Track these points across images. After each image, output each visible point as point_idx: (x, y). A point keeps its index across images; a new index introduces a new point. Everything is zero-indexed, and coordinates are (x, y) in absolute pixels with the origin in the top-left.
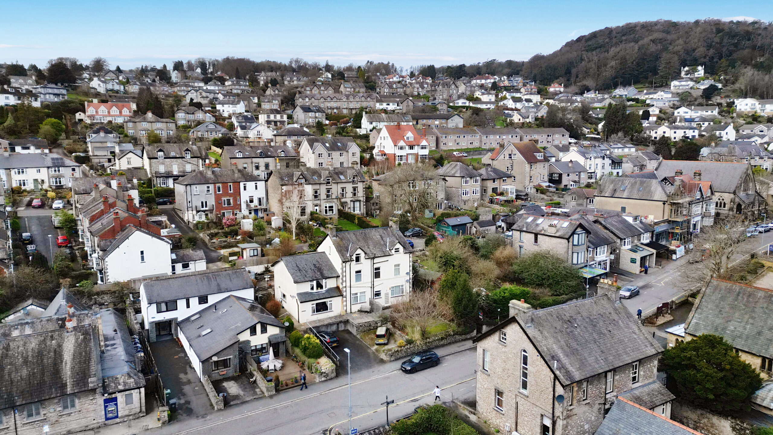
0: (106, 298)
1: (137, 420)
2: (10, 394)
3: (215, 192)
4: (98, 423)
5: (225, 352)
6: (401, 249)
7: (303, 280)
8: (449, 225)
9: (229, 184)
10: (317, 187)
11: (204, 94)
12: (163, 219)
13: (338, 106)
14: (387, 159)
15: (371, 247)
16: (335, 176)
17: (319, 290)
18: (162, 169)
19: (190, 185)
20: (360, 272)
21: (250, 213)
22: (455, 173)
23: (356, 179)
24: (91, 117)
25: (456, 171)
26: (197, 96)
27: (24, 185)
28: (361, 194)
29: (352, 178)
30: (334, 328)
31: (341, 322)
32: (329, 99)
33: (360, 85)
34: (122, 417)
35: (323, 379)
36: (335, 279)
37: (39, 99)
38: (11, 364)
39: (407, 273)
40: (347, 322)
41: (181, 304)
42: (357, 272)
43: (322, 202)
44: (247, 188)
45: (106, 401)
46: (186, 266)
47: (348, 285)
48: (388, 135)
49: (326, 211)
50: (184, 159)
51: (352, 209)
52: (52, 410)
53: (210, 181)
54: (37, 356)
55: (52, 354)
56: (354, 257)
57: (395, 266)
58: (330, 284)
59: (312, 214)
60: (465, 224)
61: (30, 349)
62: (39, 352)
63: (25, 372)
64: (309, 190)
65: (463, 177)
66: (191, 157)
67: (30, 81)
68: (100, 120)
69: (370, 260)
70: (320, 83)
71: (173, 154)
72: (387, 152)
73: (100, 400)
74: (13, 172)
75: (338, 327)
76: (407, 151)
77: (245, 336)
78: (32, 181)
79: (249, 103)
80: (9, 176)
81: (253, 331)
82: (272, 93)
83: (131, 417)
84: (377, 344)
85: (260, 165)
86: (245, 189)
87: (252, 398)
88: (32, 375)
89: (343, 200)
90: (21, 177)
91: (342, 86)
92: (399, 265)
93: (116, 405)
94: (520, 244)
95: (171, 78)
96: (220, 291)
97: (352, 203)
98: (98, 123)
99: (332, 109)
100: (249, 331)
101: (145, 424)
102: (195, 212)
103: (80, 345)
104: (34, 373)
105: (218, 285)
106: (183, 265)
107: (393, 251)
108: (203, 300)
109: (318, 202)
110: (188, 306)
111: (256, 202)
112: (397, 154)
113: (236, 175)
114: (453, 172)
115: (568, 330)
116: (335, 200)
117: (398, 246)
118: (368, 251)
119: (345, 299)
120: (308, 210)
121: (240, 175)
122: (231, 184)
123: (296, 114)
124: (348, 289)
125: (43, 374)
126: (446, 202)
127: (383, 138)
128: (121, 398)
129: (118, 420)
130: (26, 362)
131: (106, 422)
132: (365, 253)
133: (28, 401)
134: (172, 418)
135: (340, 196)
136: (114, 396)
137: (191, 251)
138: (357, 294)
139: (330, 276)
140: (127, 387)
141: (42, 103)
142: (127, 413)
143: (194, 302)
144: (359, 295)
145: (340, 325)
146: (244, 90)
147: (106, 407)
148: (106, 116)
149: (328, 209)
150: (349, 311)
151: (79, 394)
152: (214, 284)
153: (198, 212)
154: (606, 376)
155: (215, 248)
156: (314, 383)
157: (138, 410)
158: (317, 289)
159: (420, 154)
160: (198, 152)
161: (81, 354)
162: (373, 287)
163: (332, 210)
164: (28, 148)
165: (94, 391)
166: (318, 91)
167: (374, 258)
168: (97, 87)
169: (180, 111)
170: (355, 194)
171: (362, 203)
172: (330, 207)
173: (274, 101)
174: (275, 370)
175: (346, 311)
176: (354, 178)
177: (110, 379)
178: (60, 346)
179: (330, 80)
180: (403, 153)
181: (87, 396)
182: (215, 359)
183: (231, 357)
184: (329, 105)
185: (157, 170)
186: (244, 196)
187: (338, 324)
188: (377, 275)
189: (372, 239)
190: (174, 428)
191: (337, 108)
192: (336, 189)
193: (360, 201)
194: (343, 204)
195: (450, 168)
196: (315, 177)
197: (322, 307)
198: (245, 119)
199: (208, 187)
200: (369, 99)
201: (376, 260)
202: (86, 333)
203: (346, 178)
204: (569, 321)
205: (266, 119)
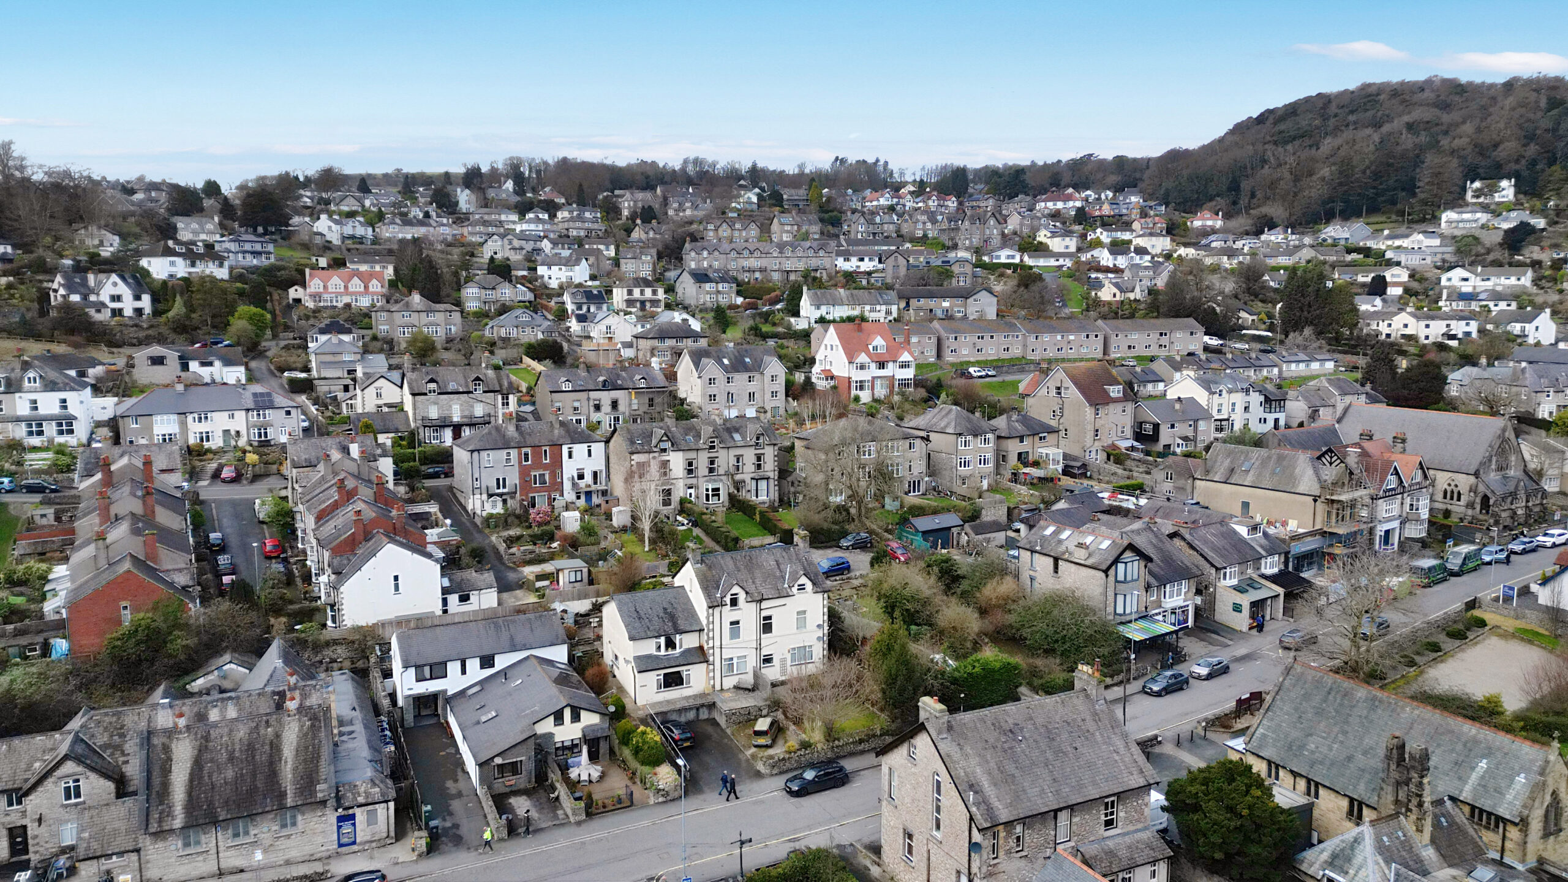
0: (339, 651)
1: (382, 849)
2: (210, 803)
3: (520, 462)
4: (328, 850)
5: (514, 751)
6: (809, 585)
7: (643, 635)
8: (917, 531)
9: (544, 448)
10: (692, 455)
11: (516, 243)
12: (432, 510)
13: (763, 266)
14: (834, 388)
15: (758, 582)
16: (726, 435)
17: (670, 652)
18: (434, 413)
19: (478, 451)
20: (738, 623)
21: (578, 498)
22: (946, 427)
23: (761, 441)
24: (316, 297)
25: (949, 424)
26: (503, 246)
27: (208, 440)
28: (770, 466)
29: (754, 439)
30: (691, 715)
31: (703, 705)
32: (746, 253)
33: (811, 217)
34: (360, 844)
35: (661, 799)
36: (697, 634)
37: (226, 264)
38: (212, 761)
39: (819, 626)
40: (712, 706)
41: (454, 668)
42: (732, 623)
43: (701, 480)
44: (574, 454)
45: (341, 819)
46: (464, 599)
47: (717, 644)
48: (838, 343)
49: (707, 496)
50: (471, 395)
51: (753, 492)
52: (265, 829)
53: (512, 444)
54: (247, 750)
55: (267, 747)
56: (728, 599)
57: (798, 613)
58: (687, 642)
59: (683, 501)
60: (949, 528)
61: (237, 740)
62: (249, 745)
63: (230, 774)
64: (677, 461)
65: (960, 434)
66: (484, 392)
67: (210, 226)
68: (331, 301)
69: (754, 604)
70: (735, 215)
71: (452, 387)
72: (836, 373)
73: (332, 817)
74: (190, 418)
75: (698, 715)
76: (874, 371)
77: (547, 726)
78: (221, 434)
79: (597, 259)
80: (184, 425)
81: (558, 717)
82: (643, 236)
83: (374, 845)
84: (756, 746)
85: (602, 403)
86: (570, 456)
87: (550, 823)
88: (239, 778)
89: (738, 477)
90: (203, 427)
91: (775, 220)
92: (804, 612)
93: (354, 825)
94: (1031, 573)
95: (457, 203)
96: (514, 649)
97: (754, 482)
98: (326, 308)
99: (751, 271)
100: (552, 718)
101: (394, 855)
102: (485, 497)
103: (306, 735)
104: (242, 775)
105: (512, 639)
106: (460, 597)
107: (795, 589)
108: (487, 661)
109: (693, 481)
110: (464, 672)
111: (588, 478)
112: (854, 379)
113: (556, 432)
114: (942, 425)
115: (1006, 746)
116: (724, 478)
117: (804, 580)
118: (751, 588)
119: (711, 667)
120: (675, 498)
121: (563, 433)
122: (547, 448)
123: (683, 285)
124: (718, 651)
125: (254, 775)
126: (927, 479)
127: (829, 347)
128: (360, 815)
129: (355, 848)
130: (231, 758)
131: (339, 850)
132: (747, 593)
133: (235, 816)
134: (432, 848)
135: (732, 470)
136: (351, 812)
137: (474, 574)
138: (732, 659)
139: (688, 629)
140: (370, 800)
141: (231, 269)
142: (368, 838)
143: (473, 664)
144: (735, 661)
145: (701, 710)
146: (592, 230)
147: (339, 827)
148: (341, 294)
149: (710, 493)
150: (718, 687)
151: (304, 808)
152: (505, 635)
153: (490, 496)
154: (1056, 818)
155: (514, 563)
156: (645, 806)
157: (385, 835)
158: (667, 649)
159: (897, 377)
160: (496, 382)
161: (307, 748)
162: (759, 648)
163: (718, 495)
164: (211, 364)
165: (323, 803)
166: (729, 231)
167: (760, 601)
168: (325, 231)
169: (470, 284)
170: (759, 467)
171: (771, 482)
172: (713, 490)
173: (643, 257)
174: (590, 782)
175: (714, 686)
176: (758, 439)
177: (347, 787)
178: (278, 736)
179: (755, 207)
180: (865, 376)
181: (314, 810)
182: (498, 761)
183: (523, 758)
184: (746, 263)
185: (425, 415)
186: (569, 469)
187: (698, 709)
188: (767, 627)
189: (760, 567)
190: (435, 865)
191: (761, 270)
192: (725, 459)
193: (768, 479)
194: (738, 485)
195: (939, 417)
196: (690, 438)
197: (673, 680)
198: (587, 298)
199: (509, 454)
200: (821, 253)
201: (764, 604)
202: (314, 718)
203: (744, 438)
204: (1011, 731)
205: (626, 297)
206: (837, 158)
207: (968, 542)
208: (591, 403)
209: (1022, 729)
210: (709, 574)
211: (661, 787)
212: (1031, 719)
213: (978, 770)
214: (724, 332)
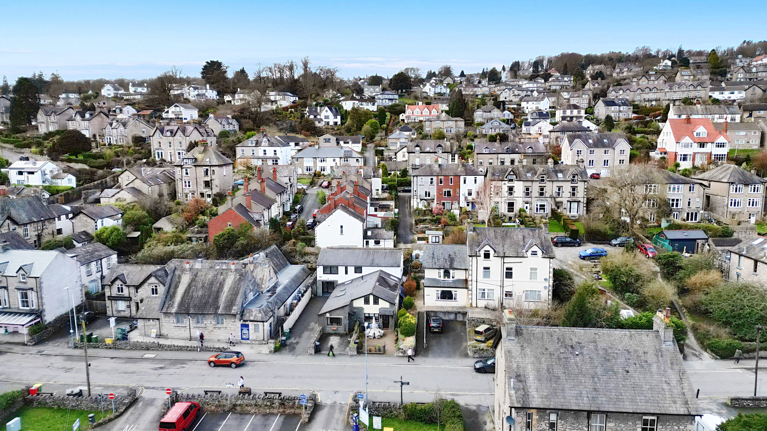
0: (312, 258)
1: (260, 346)
2: (189, 304)
3: (437, 184)
4: (236, 340)
5: (337, 312)
6: (540, 253)
7: (431, 267)
8: (667, 238)
9: (451, 177)
10: (529, 184)
11: (516, 92)
12: (391, 204)
13: (658, 97)
14: (665, 158)
15: (506, 247)
16: (553, 174)
17: (446, 279)
18: (417, 162)
19: (417, 176)
20: (488, 268)
21: (468, 205)
22: (723, 178)
23: (576, 178)
24: (408, 117)
25: (725, 176)
26: (509, 94)
27: (324, 171)
28: (581, 194)
29: (571, 177)
30: (452, 317)
31: (459, 313)
32: (646, 91)
33: (703, 71)
34: (252, 340)
35: (401, 354)
36: (464, 271)
37: (376, 104)
38: (195, 286)
39: (545, 279)
40: (465, 314)
41: (341, 270)
42: (485, 268)
43: (534, 199)
44: (467, 182)
45: (242, 326)
46: (377, 243)
47: (474, 279)
49: (537, 208)
50: (436, 154)
51: (568, 210)
52: (209, 322)
53: (434, 174)
54: (210, 284)
55: (218, 284)
56: (482, 253)
57: (531, 269)
58: (459, 275)
59: (521, 210)
60: (695, 240)
61: (207, 279)
62: (212, 282)
63: (200, 293)
64: (519, 187)
65: (732, 183)
66: (443, 152)
67: (377, 90)
68: (415, 120)
69: (500, 259)
70: (654, 73)
71: (428, 149)
72: (668, 150)
73: (239, 323)
74: (318, 160)
75: (456, 317)
76: (695, 148)
77: (359, 303)
78: (330, 168)
79: (558, 99)
80: (315, 163)
81: (367, 302)
82: (592, 87)
83: (257, 342)
84: (476, 340)
85: (505, 161)
86: (465, 183)
87: (339, 352)
88: (203, 296)
89: (558, 200)
90: (323, 164)
91: (679, 74)
92: (536, 269)
93: (248, 330)
94: (738, 270)
95: (501, 78)
96: (372, 265)
97: (569, 203)
98: (411, 122)
99: (650, 101)
100: (363, 299)
101: (261, 349)
102: (419, 200)
103: (236, 282)
104: (205, 295)
105: (373, 260)
106: (375, 241)
107: (530, 252)
108: (358, 269)
109: (529, 200)
110: (346, 273)
111: (474, 195)
112: (680, 153)
113: (459, 169)
114: (721, 176)
116: (549, 199)
117: (535, 248)
118: (500, 249)
119: (470, 292)
120: (517, 208)
121: (463, 169)
122: (452, 177)
123: (598, 108)
124: (474, 283)
125: (209, 297)
126: (702, 212)
127: (666, 134)
128: (251, 325)
129: (248, 342)
130: (203, 287)
131: (242, 341)
132: (495, 251)
133: (196, 312)
134: (277, 350)
135: (555, 195)
136: (247, 323)
137: (384, 231)
138: (484, 290)
139: (458, 267)
140: (255, 319)
141: (378, 106)
142: (255, 338)
143: (351, 270)
144: (486, 291)
145: (458, 315)
146: (564, 86)
147: (242, 330)
148: (419, 116)
149: (539, 207)
150: (474, 305)
151: (226, 316)
152: (371, 258)
153: (421, 200)
154: (589, 418)
155: (417, 232)
156: (391, 355)
157: (262, 339)
158: (444, 277)
159: (713, 153)
160: (450, 148)
161: (234, 288)
162: (502, 286)
163: (544, 209)
164: (348, 143)
165: (234, 315)
166: (647, 81)
167: (504, 257)
168: (428, 91)
169: (479, 110)
170: (574, 194)
171: (581, 205)
172: (541, 206)
173: (584, 96)
174: (374, 337)
175: (471, 304)
176: (574, 177)
177: (248, 311)
178: (224, 280)
179: (670, 68)
180: (688, 151)
181: (231, 318)
182: (328, 315)
183: (342, 317)
184: (647, 97)
185: (414, 163)
186: (464, 190)
187: (456, 314)
188: (509, 274)
189: (511, 238)
190: (277, 357)
191: (656, 100)
192: (550, 188)
193: (579, 202)
194: (558, 205)
195: (720, 172)
196: (529, 175)
197: (447, 295)
198: (539, 116)
199: (432, 179)
200: (699, 88)
201: (506, 260)
202: (241, 275)
203: (564, 176)
204: (572, 347)
205: (562, 115)
206: (744, 42)
207: (709, 250)
208: (499, 161)
209: (582, 348)
210: (476, 238)
211: (401, 347)
212: (595, 342)
213: (529, 366)
214: (610, 131)
